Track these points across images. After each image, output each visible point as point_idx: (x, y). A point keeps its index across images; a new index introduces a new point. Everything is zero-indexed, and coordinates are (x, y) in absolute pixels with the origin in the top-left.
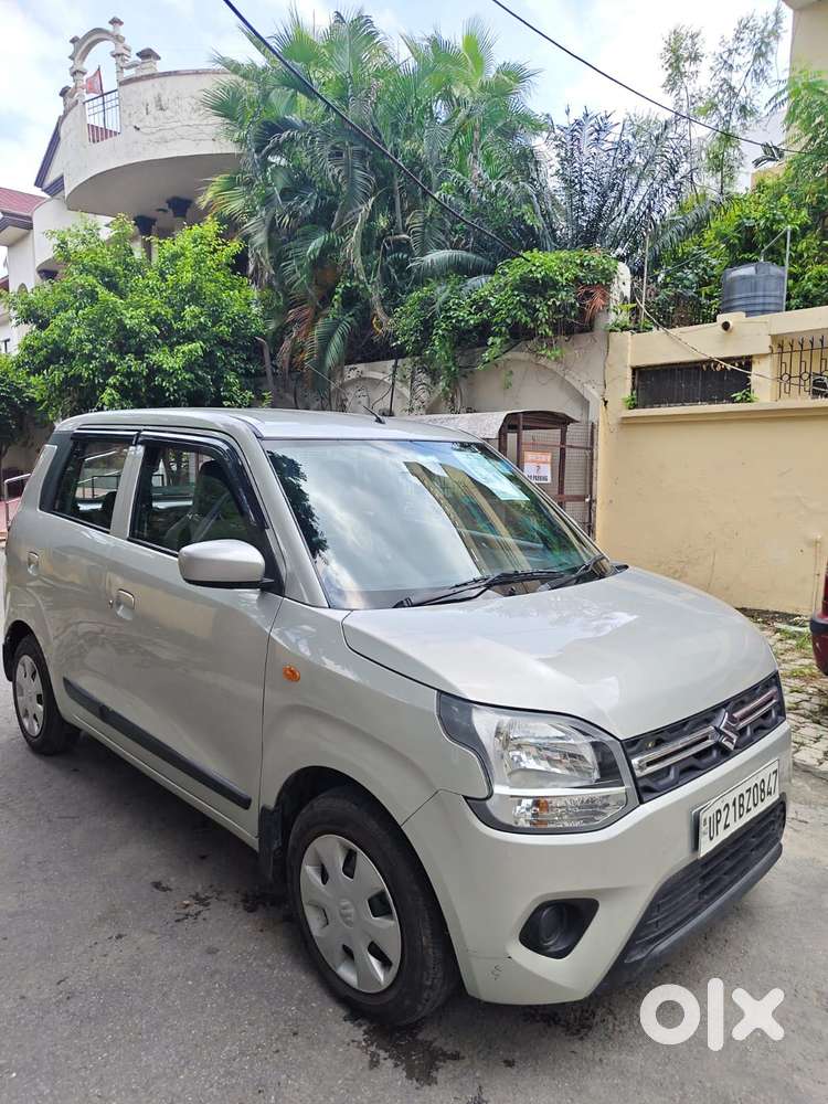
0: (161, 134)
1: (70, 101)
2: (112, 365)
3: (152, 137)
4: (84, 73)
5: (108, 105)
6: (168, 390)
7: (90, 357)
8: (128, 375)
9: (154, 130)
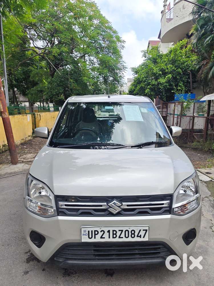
0: (183, 16)
1: (163, 14)
2: (150, 83)
3: (180, 18)
4: (166, 5)
5: (171, 12)
6: (161, 88)
7: (145, 81)
8: (153, 85)
9: (181, 16)
